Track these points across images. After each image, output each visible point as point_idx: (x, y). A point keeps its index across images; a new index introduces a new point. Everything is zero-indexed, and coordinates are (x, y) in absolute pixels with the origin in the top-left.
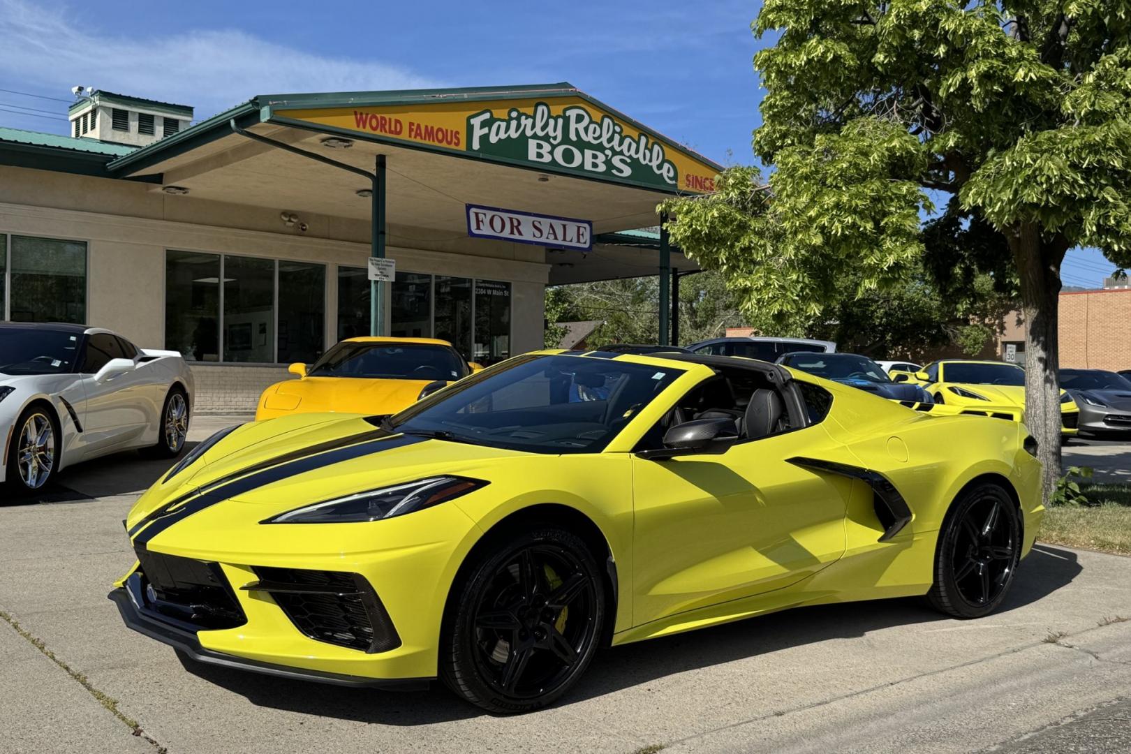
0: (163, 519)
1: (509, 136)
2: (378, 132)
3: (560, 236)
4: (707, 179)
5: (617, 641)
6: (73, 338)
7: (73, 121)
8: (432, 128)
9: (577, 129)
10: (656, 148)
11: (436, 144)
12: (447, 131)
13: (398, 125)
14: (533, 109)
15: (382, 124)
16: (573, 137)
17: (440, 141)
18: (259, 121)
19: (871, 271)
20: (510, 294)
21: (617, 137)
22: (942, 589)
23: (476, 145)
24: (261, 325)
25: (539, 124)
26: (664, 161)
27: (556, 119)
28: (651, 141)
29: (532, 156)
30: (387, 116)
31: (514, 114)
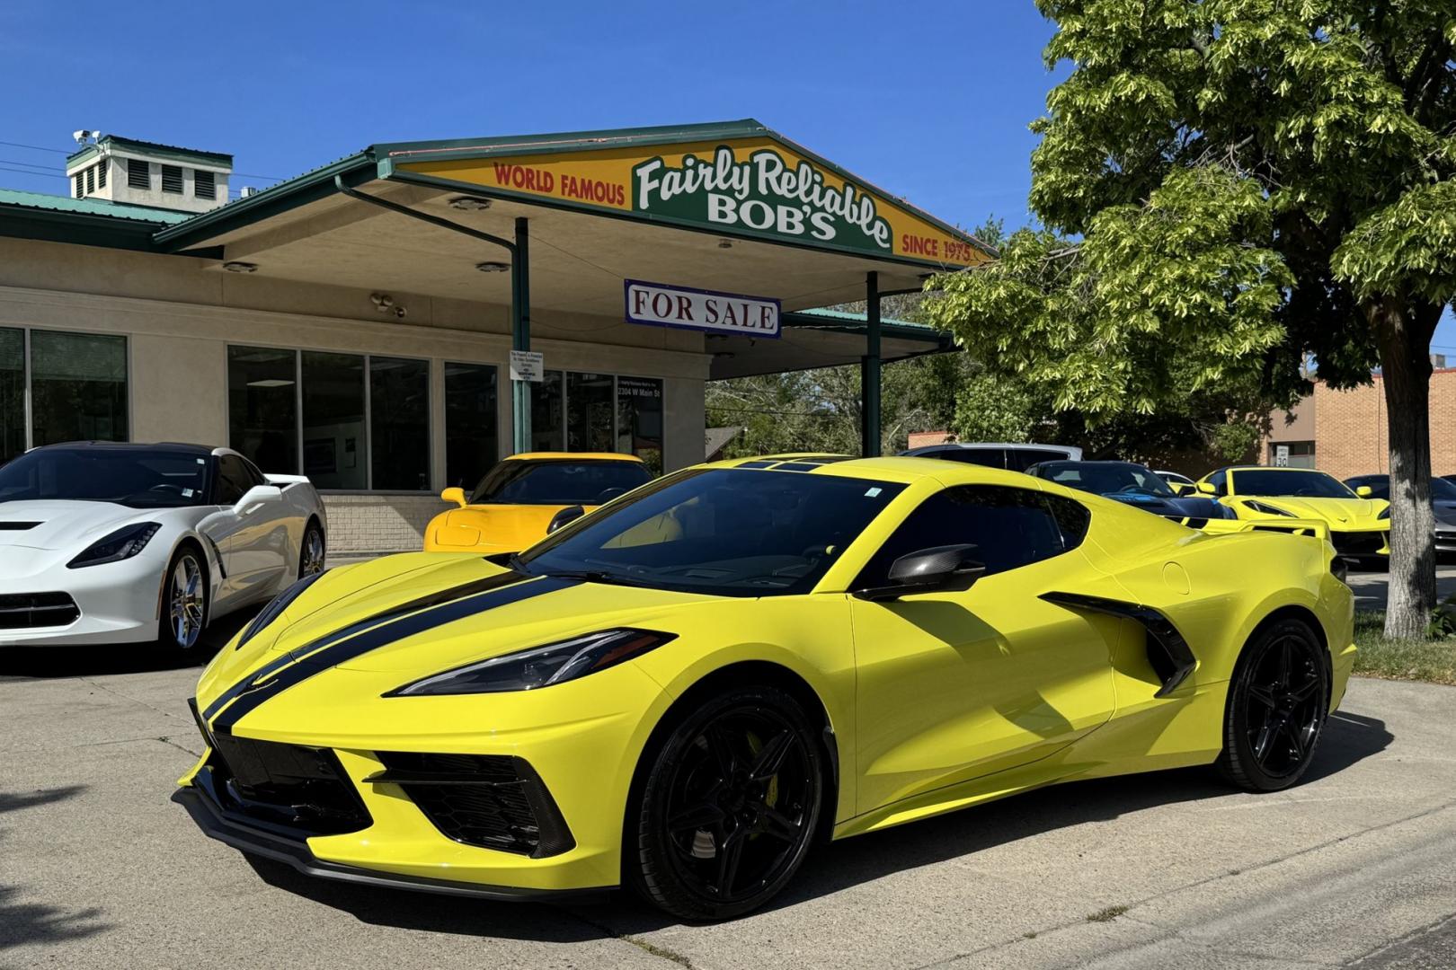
0: (250, 695)
1: (684, 190)
2: (524, 189)
3: (740, 320)
4: (928, 241)
5: (838, 833)
6: (201, 461)
7: (72, 176)
8: (590, 182)
9: (767, 180)
10: (866, 201)
11: (595, 202)
12: (608, 185)
13: (548, 179)
14: (713, 153)
15: (528, 178)
16: (763, 190)
17: (600, 199)
18: (375, 176)
19: (1215, 360)
20: (661, 394)
21: (817, 189)
22: (1234, 758)
23: (644, 204)
24: (347, 441)
25: (721, 174)
26: (875, 218)
27: (741, 167)
28: (859, 193)
29: (713, 215)
30: (534, 168)
31: (690, 162)
